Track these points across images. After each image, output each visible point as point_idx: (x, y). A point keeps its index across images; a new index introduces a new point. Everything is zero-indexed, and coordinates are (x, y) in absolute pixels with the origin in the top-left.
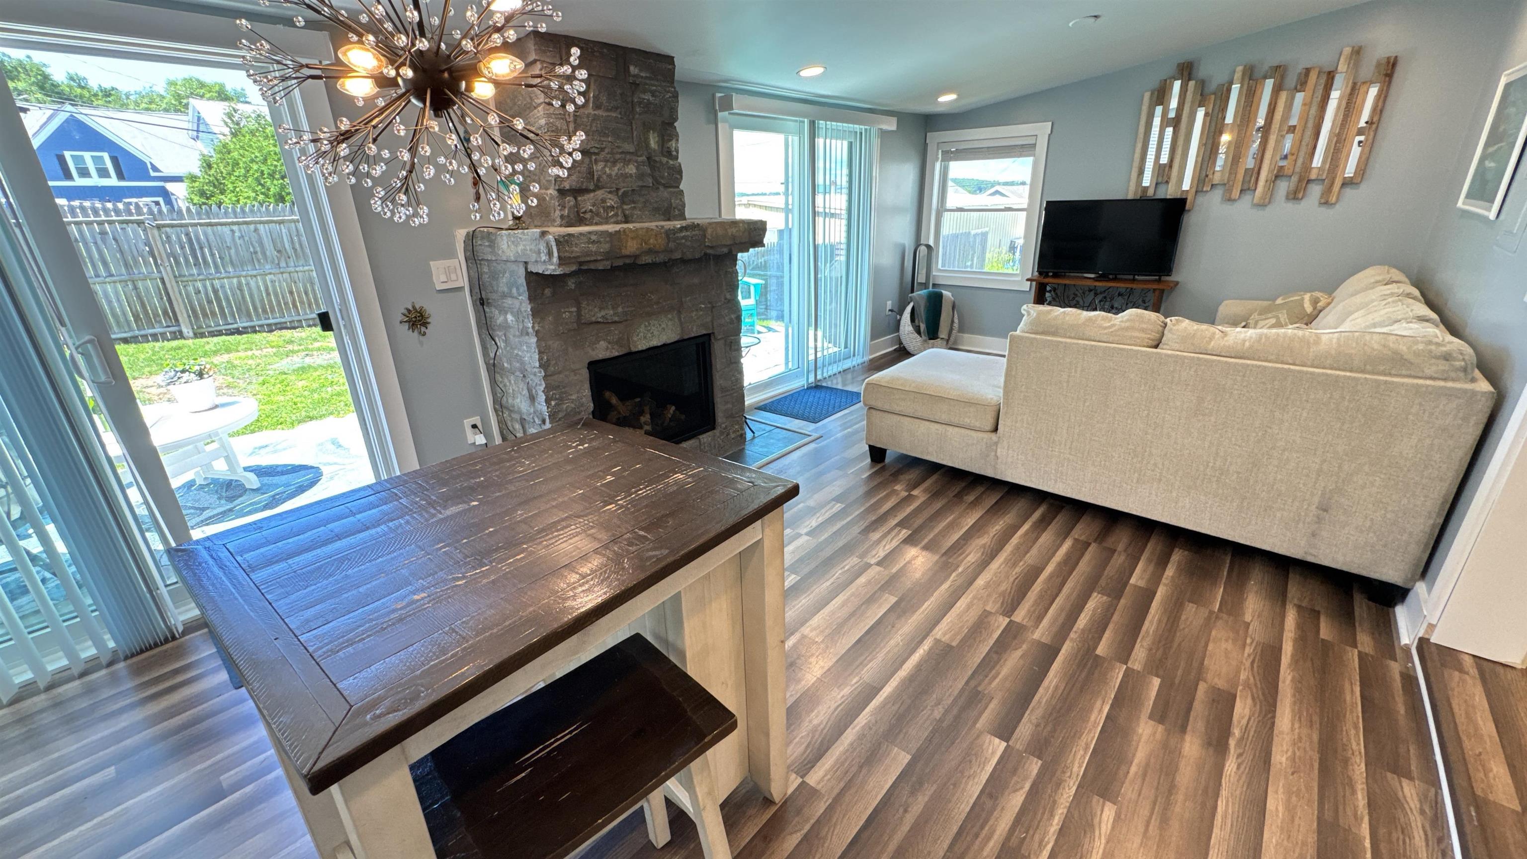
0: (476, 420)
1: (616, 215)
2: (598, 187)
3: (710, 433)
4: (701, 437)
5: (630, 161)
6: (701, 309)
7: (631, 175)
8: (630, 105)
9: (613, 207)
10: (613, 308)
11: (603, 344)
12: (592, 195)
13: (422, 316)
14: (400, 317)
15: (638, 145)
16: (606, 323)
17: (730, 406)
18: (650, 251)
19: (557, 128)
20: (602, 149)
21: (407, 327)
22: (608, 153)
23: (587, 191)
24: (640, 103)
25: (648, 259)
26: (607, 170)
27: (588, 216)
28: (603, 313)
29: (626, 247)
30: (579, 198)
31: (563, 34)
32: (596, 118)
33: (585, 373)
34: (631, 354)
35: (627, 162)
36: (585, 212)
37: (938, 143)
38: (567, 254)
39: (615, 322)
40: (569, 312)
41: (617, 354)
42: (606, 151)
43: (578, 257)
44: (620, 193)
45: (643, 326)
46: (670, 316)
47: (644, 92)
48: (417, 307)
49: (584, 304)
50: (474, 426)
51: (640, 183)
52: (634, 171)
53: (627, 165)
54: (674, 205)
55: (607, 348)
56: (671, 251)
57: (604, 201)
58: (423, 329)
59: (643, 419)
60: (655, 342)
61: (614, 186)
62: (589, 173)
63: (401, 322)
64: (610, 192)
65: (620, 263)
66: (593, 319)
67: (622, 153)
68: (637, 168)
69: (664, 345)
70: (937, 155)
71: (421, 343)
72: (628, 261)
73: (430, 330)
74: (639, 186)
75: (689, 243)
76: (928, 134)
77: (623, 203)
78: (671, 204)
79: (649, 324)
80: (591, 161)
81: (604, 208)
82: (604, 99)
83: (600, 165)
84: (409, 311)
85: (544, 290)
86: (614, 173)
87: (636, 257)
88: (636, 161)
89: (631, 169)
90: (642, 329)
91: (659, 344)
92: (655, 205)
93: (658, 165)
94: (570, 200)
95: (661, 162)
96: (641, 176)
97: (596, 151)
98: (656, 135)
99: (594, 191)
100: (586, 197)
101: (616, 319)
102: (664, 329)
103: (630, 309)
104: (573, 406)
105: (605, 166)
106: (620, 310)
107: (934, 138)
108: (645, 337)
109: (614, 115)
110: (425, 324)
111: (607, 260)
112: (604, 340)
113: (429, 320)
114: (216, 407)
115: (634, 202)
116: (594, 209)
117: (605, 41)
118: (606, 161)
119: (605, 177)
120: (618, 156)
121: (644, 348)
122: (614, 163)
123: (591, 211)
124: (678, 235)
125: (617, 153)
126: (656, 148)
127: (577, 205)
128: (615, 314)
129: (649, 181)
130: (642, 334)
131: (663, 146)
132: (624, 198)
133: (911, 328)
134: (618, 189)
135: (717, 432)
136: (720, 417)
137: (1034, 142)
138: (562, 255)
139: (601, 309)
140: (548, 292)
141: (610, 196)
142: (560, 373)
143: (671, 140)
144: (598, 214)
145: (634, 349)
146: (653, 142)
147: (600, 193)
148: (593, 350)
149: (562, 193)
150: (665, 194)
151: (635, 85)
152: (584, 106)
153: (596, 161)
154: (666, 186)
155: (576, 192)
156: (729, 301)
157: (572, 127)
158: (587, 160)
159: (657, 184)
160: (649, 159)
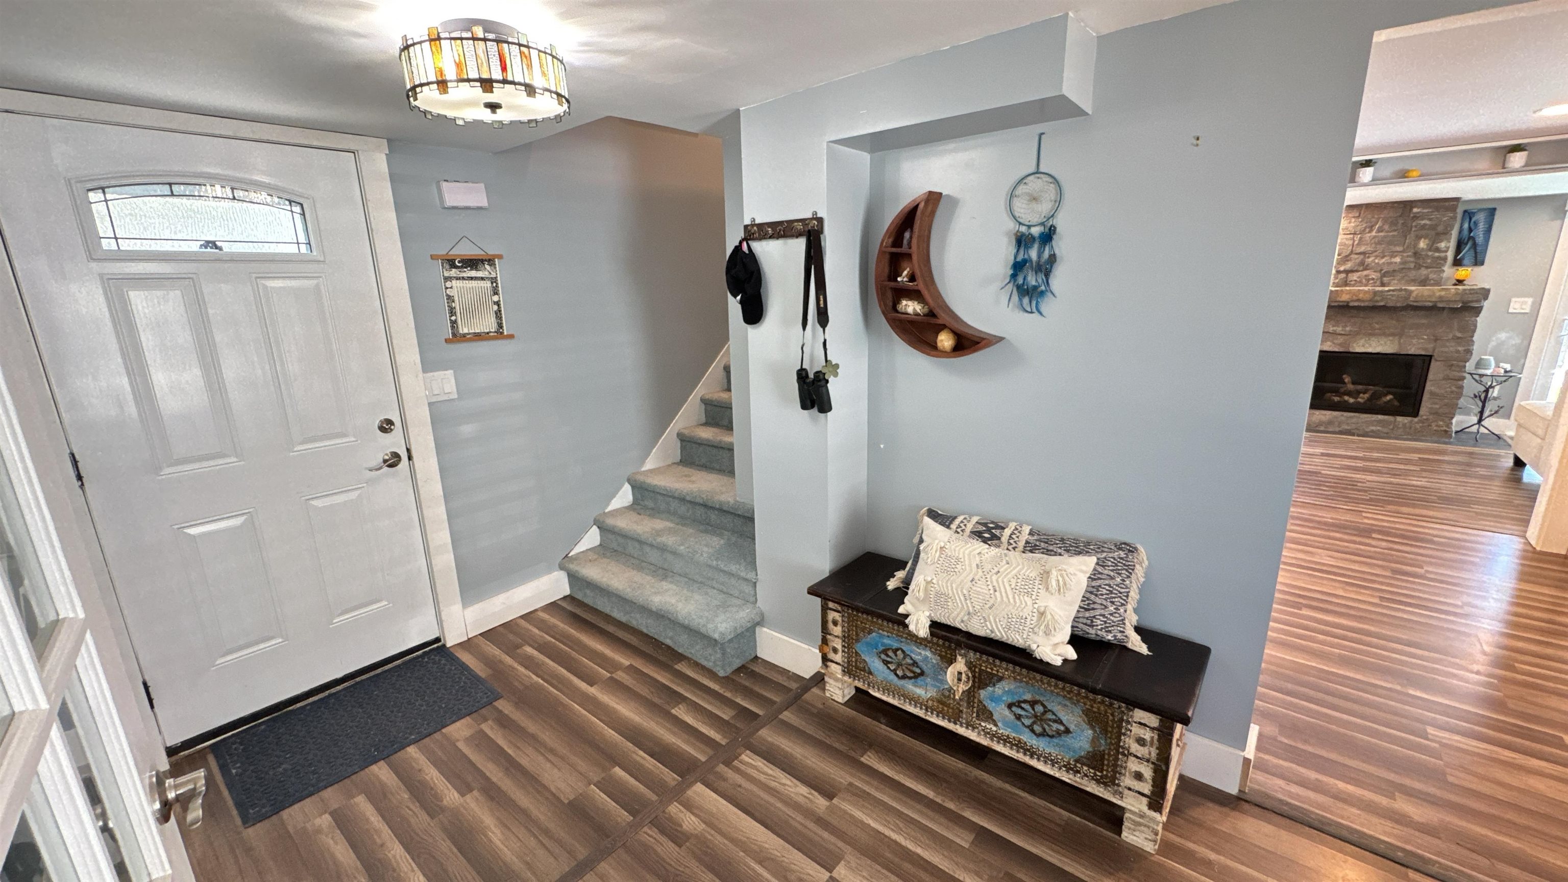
1: (1375, 282)
2: (1365, 269)
3: (1409, 418)
5: (1396, 256)
6: (1423, 339)
7: (1396, 263)
8: (1410, 228)
9: (1374, 279)
10: (1342, 327)
11: (1329, 343)
12: (1360, 273)
15: (1407, 247)
16: (1334, 333)
17: (1437, 406)
18: (1358, 300)
20: (1376, 251)
22: (1379, 253)
23: (1357, 271)
24: (1416, 226)
25: (1356, 304)
26: (1377, 261)
28: (1335, 328)
30: (1351, 274)
32: (1375, 237)
34: (1347, 352)
35: (1392, 256)
36: (1352, 281)
39: (1348, 334)
41: (1339, 350)
42: (1379, 251)
44: (1383, 271)
45: (1363, 340)
46: (1391, 338)
47: (1422, 220)
51: (1401, 267)
53: (1394, 258)
54: (1430, 278)
55: (1334, 346)
56: (1377, 301)
57: (1366, 276)
59: (1362, 395)
60: (1370, 350)
61: (1380, 268)
62: (1362, 263)
64: (1375, 272)
65: (1336, 304)
67: (1391, 252)
68: (1401, 259)
69: (1378, 353)
72: (1341, 304)
74: (1399, 268)
75: (1393, 298)
77: (1385, 277)
78: (1428, 277)
79: (1369, 340)
80: (1365, 257)
81: (1366, 279)
82: (1386, 227)
83: (1370, 259)
86: (1381, 262)
87: (1348, 302)
88: (1402, 256)
89: (1398, 260)
91: (1374, 352)
92: (1414, 277)
93: (1423, 256)
94: (1343, 275)
95: (1427, 256)
96: (1404, 263)
97: (1370, 252)
98: (1427, 240)
99: (1362, 271)
100: (1355, 274)
101: (1343, 333)
102: (1381, 344)
103: (1357, 329)
105: (1375, 259)
106: (1348, 329)
108: (1363, 346)
109: (1391, 234)
112: (1337, 342)
115: (1393, 276)
116: (1359, 279)
118: (1376, 256)
119: (1373, 264)
120: (1387, 254)
121: (1360, 351)
122: (1383, 257)
123: (1356, 280)
125: (1387, 252)
126: (1425, 247)
127: (1346, 277)
128: (1344, 330)
129: (1412, 265)
130: (1361, 344)
131: (1432, 246)
132: (1384, 275)
134: (1381, 270)
135: (1416, 420)
136: (1423, 411)
139: (1333, 326)
143: (1441, 242)
144: (1360, 282)
145: (1351, 350)
146: (1422, 244)
147: (1365, 273)
148: (1326, 345)
149: (1338, 272)
150: (1424, 272)
151: (1416, 217)
152: (1370, 232)
153: (1369, 257)
154: (1427, 268)
155: (1347, 272)
156: (1459, 338)
157: (1356, 242)
158: (1362, 257)
159: (1418, 267)
160: (1415, 254)
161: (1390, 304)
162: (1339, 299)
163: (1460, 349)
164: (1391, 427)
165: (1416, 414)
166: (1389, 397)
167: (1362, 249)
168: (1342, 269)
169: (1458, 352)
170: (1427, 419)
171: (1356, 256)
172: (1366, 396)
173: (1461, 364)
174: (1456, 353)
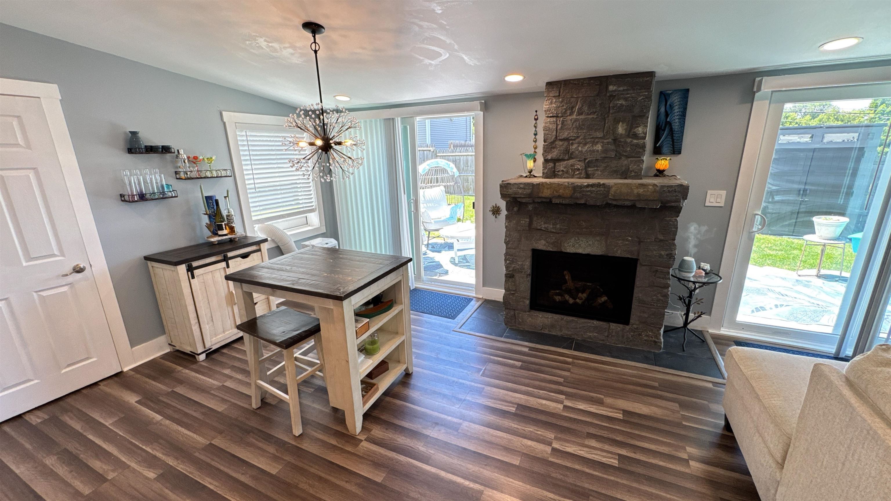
1: (580, 174)
2: (570, 158)
3: (621, 326)
4: (611, 324)
5: (597, 142)
6: (627, 240)
7: (598, 151)
8: (607, 109)
9: (579, 169)
10: (553, 224)
12: (566, 162)
13: (498, 210)
14: (490, 208)
15: (607, 132)
16: (546, 231)
17: (646, 315)
18: (559, 197)
19: (549, 128)
20: (578, 137)
21: (492, 213)
22: (582, 139)
23: (563, 160)
24: (613, 108)
25: (558, 201)
26: (580, 149)
27: (560, 173)
28: (546, 226)
29: (542, 193)
30: (557, 164)
31: (563, 80)
32: (576, 120)
33: (530, 254)
34: (562, 252)
35: (594, 143)
36: (559, 171)
38: (505, 193)
39: (553, 232)
40: (525, 221)
41: (551, 250)
42: (581, 137)
43: (511, 195)
44: (587, 161)
45: (573, 239)
46: (598, 238)
47: (619, 100)
48: (497, 206)
49: (535, 218)
51: (603, 155)
52: (600, 148)
53: (596, 145)
54: (631, 169)
55: (545, 245)
56: (577, 198)
57: (572, 165)
58: (497, 215)
59: (580, 295)
60: (580, 251)
61: (583, 157)
62: (566, 150)
63: (490, 211)
64: (579, 161)
65: (539, 200)
66: (539, 228)
67: (592, 138)
68: (602, 147)
69: (588, 255)
71: (496, 221)
72: (544, 200)
73: (500, 217)
74: (601, 157)
75: (593, 195)
77: (589, 167)
78: (629, 169)
79: (579, 239)
80: (569, 144)
81: (572, 169)
82: (586, 108)
83: (574, 147)
85: (513, 208)
86: (584, 150)
87: (550, 198)
88: (603, 143)
89: (599, 147)
90: (573, 240)
91: (583, 253)
92: (615, 169)
93: (623, 144)
94: (551, 165)
95: (626, 142)
96: (605, 151)
97: (573, 138)
98: (625, 125)
99: (568, 160)
100: (561, 163)
101: (554, 231)
102: (590, 245)
103: (565, 227)
104: (518, 267)
105: (578, 146)
106: (558, 226)
108: (573, 246)
109: (591, 117)
110: (499, 214)
111: (529, 198)
112: (544, 240)
113: (501, 212)
115: (597, 167)
116: (565, 170)
117: (589, 76)
118: (579, 143)
119: (577, 152)
120: (589, 140)
121: (572, 252)
122: (585, 144)
123: (562, 171)
124: (585, 189)
125: (588, 138)
126: (624, 132)
127: (554, 167)
128: (553, 228)
129: (613, 154)
130: (571, 244)
131: (630, 131)
132: (588, 165)
134: (585, 159)
136: (633, 318)
138: (503, 193)
139: (545, 223)
140: (515, 209)
141: (578, 163)
142: (514, 249)
143: (638, 127)
144: (567, 172)
145: (563, 250)
146: (621, 129)
147: (571, 162)
148: (536, 243)
149: (546, 161)
150: (625, 162)
151: (612, 97)
152: (570, 115)
153: (572, 144)
154: (627, 157)
155: (555, 161)
156: (661, 241)
157: (559, 127)
158: (566, 143)
159: (619, 156)
160: (615, 140)
161: (591, 202)
162: (541, 195)
163: (663, 253)
164: (606, 334)
165: (626, 322)
166: (604, 299)
167: (565, 135)
168: (549, 157)
169: (661, 256)
170: (637, 328)
171: (561, 143)
172: (584, 296)
173: (665, 270)
174: (660, 257)
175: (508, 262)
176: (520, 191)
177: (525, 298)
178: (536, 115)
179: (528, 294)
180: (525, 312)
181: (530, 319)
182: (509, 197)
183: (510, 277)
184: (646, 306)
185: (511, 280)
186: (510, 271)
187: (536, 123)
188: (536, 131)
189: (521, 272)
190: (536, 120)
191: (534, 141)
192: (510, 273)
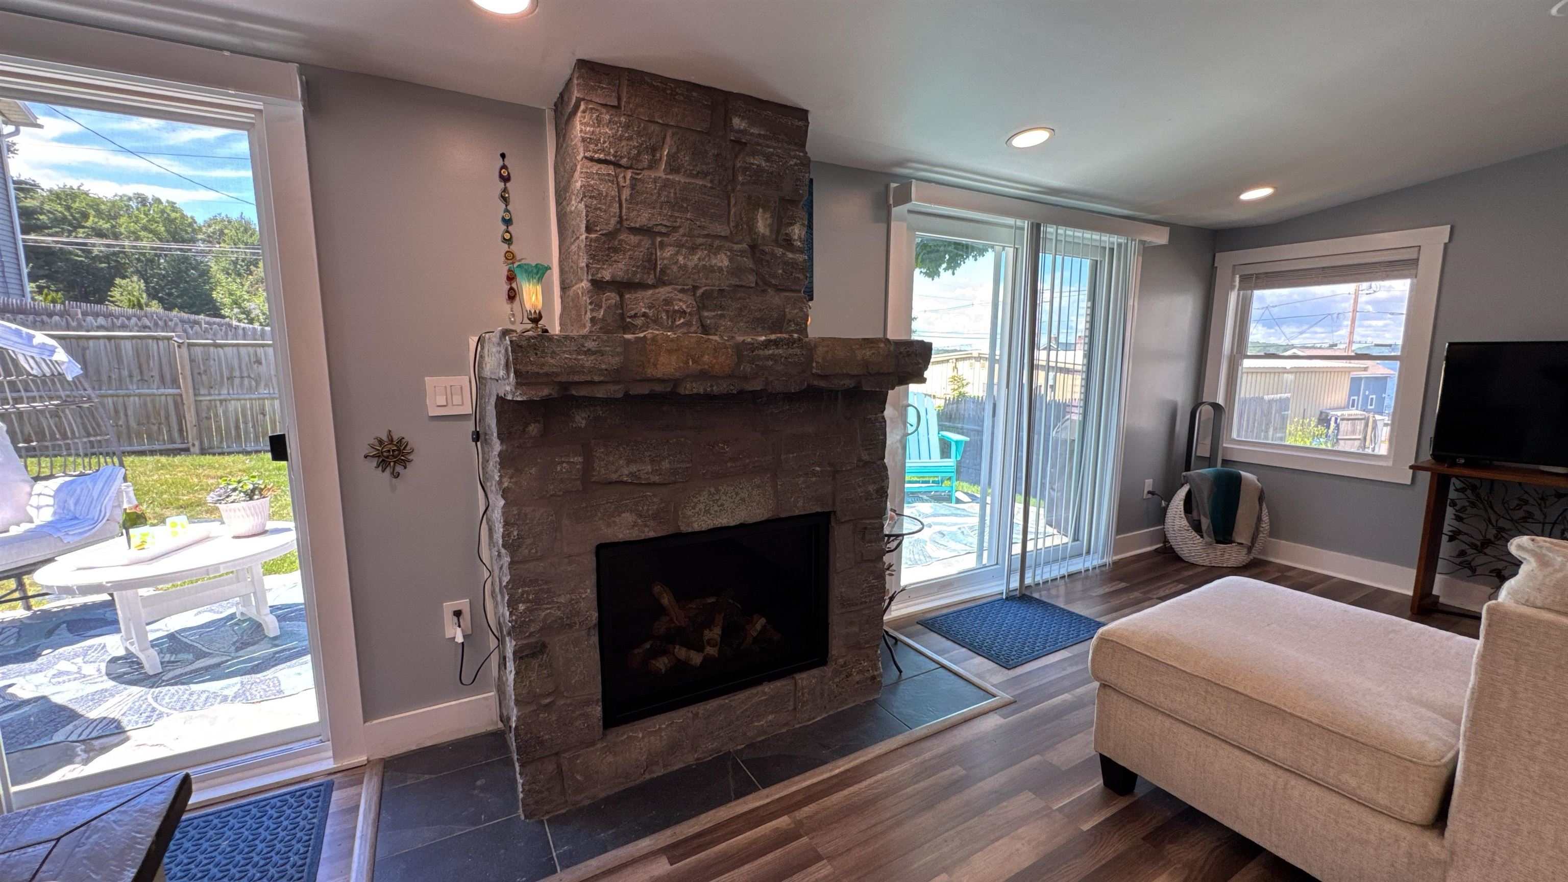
0: (463, 604)
1: (688, 324)
2: (661, 282)
3: (815, 672)
4: (798, 676)
5: (719, 248)
6: (814, 474)
7: (720, 269)
8: (730, 172)
9: (685, 312)
10: (652, 461)
11: (628, 517)
12: (650, 292)
13: (399, 450)
14: (366, 450)
15: (736, 226)
16: (636, 483)
17: (855, 629)
18: (703, 375)
19: (600, 194)
20: (675, 229)
21: (375, 464)
22: (684, 235)
23: (643, 286)
24: (745, 170)
25: (698, 388)
26: (681, 259)
27: (639, 322)
28: (633, 468)
29: (655, 365)
30: (627, 296)
31: (626, 66)
32: (667, 184)
33: (590, 562)
34: (678, 535)
35: (714, 250)
36: (635, 316)
37: (1234, 266)
38: (535, 369)
39: (655, 484)
40: (568, 462)
41: (652, 534)
42: (681, 231)
43: (557, 374)
44: (699, 292)
45: (705, 493)
46: (757, 481)
47: (753, 154)
48: (395, 438)
49: (599, 452)
50: (458, 614)
51: (734, 281)
52: (726, 263)
53: (715, 254)
54: (789, 317)
55: (635, 524)
56: (745, 378)
57: (668, 302)
58: (399, 468)
59: (707, 634)
60: (724, 520)
61: (690, 282)
62: (649, 261)
63: (366, 457)
64: (682, 291)
66: (614, 477)
67: (707, 236)
68: (731, 260)
69: (742, 526)
70: (1233, 281)
71: (393, 488)
72: (658, 388)
73: (409, 473)
74: (730, 286)
75: (780, 368)
76: (1217, 255)
77: (705, 308)
78: (785, 315)
79: (717, 490)
80: (653, 244)
81: (667, 312)
82: (685, 159)
83: (668, 252)
84: (381, 442)
85: (526, 425)
86: (691, 264)
87: (677, 382)
88: (731, 250)
89: (722, 261)
90: (704, 497)
91: (732, 524)
92: (758, 315)
93: (768, 258)
94: (612, 297)
95: (773, 255)
96: (736, 271)
97: (664, 230)
98: (768, 215)
99: (654, 286)
100: (640, 294)
101: (656, 479)
102: (743, 500)
103: (684, 465)
104: (559, 613)
105: (677, 253)
106: (665, 465)
107: (1226, 260)
108: (707, 512)
109: (700, 182)
110: (405, 463)
111: (616, 382)
112: (631, 511)
113: (410, 457)
114: (265, 532)
115: (721, 308)
116: (650, 313)
117: (693, 79)
118: (680, 245)
119: (675, 268)
120: (700, 240)
121: (704, 527)
122: (694, 249)
123: (645, 315)
124: (761, 352)
125: (699, 236)
126: (767, 233)
127: (621, 304)
128: (654, 472)
129: (751, 279)
130: (702, 506)
131: (778, 233)
132: (705, 301)
133: (1185, 522)
134: (695, 288)
135: (828, 670)
136: (836, 647)
137: (1415, 256)
139: (629, 462)
140: (534, 429)
141: (680, 296)
142: (541, 558)
143: (791, 224)
144: (656, 321)
145: (684, 529)
146: (763, 224)
147: (663, 292)
148: (608, 525)
149: (598, 285)
150: (776, 299)
151: (739, 144)
152: (650, 168)
153: (662, 244)
154: (779, 289)
155: (623, 286)
156: (866, 464)
157: (626, 194)
158: (646, 242)
159: (763, 285)
160: (753, 247)
161: (778, 386)
162: (651, 372)
163: (870, 489)
165: (825, 660)
166: (760, 623)
167: (643, 218)
168: (607, 275)
169: (868, 496)
170: (844, 664)
171: (634, 239)
172: (714, 633)
173: (877, 522)
174: (867, 499)
175: (521, 607)
176: (588, 362)
177: (588, 703)
178: (504, 167)
179: (596, 690)
180: (593, 744)
181: (610, 758)
182: (546, 384)
183: (533, 655)
184: (853, 609)
185: (535, 663)
186: (531, 635)
187: (505, 190)
188: (507, 211)
189: (570, 626)
190: (506, 179)
191: (505, 240)
192: (533, 640)
